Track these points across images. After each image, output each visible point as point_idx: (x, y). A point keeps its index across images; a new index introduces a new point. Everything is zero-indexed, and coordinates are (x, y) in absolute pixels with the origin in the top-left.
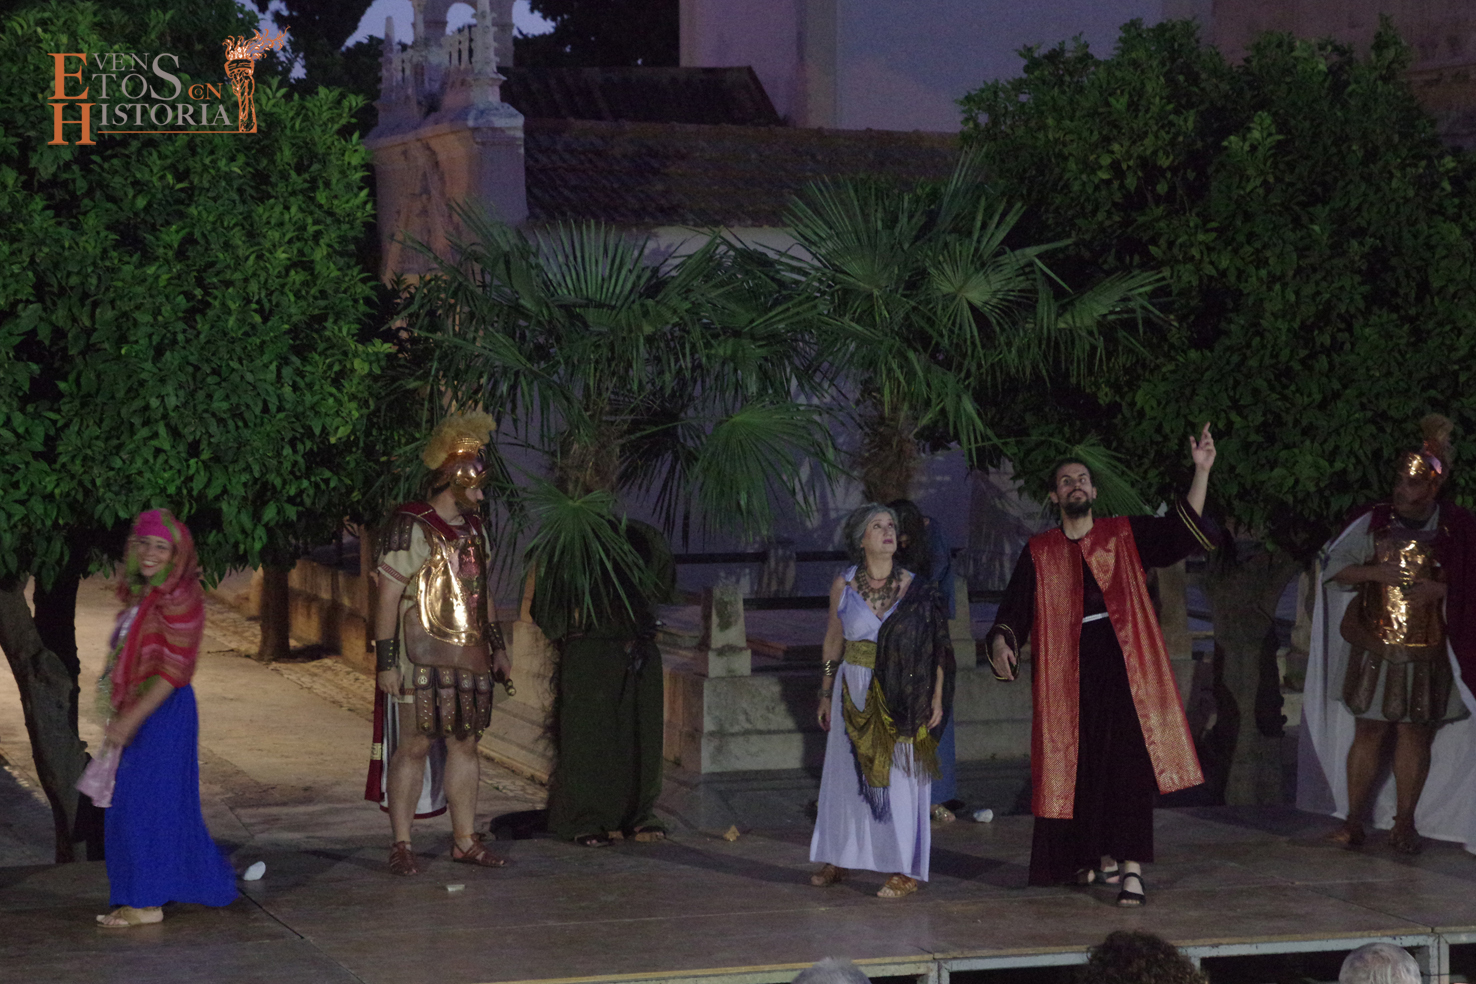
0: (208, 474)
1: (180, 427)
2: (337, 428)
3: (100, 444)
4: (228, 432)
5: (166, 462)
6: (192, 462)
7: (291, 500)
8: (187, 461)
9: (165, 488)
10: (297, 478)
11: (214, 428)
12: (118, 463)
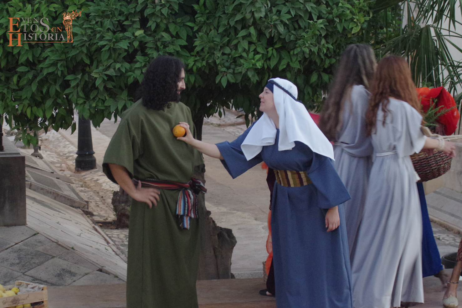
0: (279, 57)
1: (263, 28)
2: (352, 28)
3: (217, 39)
4: (289, 32)
5: (255, 50)
6: (270, 49)
7: (325, 71)
8: (267, 49)
9: (255, 65)
10: (329, 58)
11: (281, 29)
12: (227, 50)
